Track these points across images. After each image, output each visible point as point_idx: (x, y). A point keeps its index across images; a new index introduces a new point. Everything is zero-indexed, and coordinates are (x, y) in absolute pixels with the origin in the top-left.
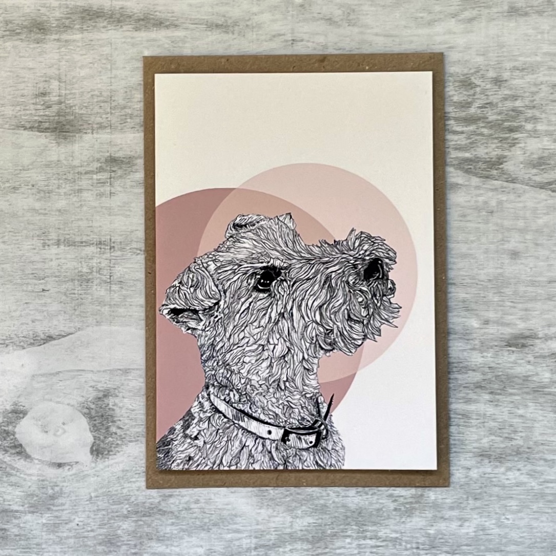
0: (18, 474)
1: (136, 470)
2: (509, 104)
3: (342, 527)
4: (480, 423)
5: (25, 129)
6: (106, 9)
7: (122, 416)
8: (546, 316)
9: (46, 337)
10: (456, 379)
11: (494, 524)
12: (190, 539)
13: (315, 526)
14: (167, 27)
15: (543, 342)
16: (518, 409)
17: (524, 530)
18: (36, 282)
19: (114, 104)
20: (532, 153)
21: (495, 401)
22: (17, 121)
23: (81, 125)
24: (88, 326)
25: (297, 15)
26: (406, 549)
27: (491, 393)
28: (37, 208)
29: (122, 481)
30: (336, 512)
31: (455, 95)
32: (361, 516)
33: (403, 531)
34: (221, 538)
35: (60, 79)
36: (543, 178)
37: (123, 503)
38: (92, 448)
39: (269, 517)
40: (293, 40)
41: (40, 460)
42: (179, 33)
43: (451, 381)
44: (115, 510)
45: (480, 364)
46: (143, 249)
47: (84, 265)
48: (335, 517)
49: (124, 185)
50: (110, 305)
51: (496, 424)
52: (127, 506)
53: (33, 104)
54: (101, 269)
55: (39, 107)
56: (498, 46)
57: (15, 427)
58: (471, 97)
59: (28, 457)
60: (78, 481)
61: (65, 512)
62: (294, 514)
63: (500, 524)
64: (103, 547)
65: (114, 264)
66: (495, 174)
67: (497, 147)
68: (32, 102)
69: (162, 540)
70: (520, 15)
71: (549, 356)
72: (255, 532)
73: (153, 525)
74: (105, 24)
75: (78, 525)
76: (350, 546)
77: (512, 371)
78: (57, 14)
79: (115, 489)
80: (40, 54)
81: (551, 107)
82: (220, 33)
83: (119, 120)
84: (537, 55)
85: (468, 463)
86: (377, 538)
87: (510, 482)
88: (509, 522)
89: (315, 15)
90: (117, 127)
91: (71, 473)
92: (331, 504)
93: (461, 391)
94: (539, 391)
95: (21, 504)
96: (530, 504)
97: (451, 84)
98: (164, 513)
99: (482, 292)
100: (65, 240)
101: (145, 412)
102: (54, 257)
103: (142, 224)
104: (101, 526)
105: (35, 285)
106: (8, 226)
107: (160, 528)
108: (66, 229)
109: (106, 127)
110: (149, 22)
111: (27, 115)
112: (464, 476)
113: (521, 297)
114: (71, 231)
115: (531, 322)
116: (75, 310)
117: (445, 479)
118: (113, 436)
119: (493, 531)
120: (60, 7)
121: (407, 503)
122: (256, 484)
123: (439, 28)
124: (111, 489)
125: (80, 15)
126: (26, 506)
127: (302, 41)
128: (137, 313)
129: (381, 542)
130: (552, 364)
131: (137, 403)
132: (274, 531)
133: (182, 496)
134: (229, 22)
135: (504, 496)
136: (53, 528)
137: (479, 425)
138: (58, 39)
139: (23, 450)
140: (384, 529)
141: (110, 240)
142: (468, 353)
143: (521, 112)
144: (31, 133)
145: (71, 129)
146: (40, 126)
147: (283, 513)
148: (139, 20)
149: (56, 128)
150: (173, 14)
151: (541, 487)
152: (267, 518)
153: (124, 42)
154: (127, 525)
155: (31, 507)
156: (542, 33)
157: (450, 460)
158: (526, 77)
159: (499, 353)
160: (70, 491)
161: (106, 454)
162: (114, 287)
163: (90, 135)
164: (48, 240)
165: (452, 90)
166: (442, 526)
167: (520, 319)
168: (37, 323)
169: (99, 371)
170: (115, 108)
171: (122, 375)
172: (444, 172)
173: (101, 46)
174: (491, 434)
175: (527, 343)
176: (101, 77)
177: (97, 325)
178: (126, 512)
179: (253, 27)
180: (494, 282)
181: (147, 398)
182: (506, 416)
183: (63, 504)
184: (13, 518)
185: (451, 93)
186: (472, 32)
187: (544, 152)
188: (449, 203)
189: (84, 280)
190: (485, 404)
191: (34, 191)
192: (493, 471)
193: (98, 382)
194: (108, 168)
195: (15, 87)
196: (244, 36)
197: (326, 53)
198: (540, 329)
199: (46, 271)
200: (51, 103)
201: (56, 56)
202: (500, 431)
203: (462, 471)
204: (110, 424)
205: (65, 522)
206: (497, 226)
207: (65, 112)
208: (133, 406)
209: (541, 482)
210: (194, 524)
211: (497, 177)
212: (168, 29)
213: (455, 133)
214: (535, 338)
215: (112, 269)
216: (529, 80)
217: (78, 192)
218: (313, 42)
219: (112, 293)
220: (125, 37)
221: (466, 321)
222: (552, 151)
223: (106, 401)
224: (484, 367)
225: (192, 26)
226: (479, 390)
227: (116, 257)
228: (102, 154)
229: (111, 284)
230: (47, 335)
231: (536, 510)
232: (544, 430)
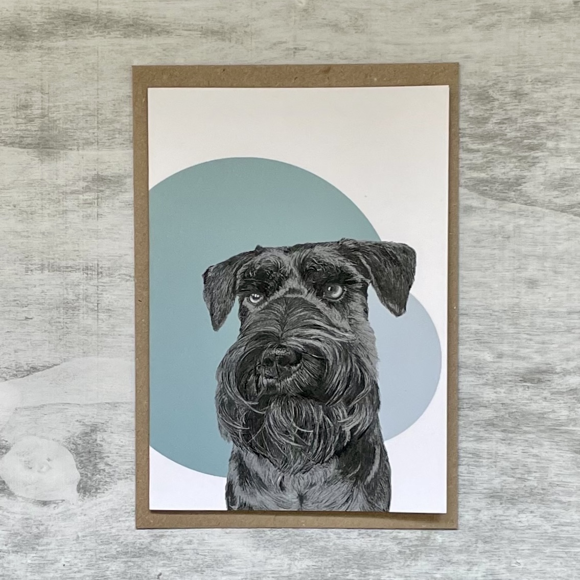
0: (1, 511)
1: (126, 509)
2: (530, 120)
3: (343, 570)
4: (491, 463)
5: (6, 144)
6: (92, 13)
7: (110, 452)
8: (564, 350)
9: (29, 368)
10: (466, 416)
11: (504, 568)
13: (314, 569)
14: (159, 34)
15: (560, 377)
16: (533, 448)
17: (536, 574)
18: (19, 309)
19: (101, 118)
20: (554, 174)
21: (508, 440)
24: (74, 357)
25: (301, 20)
27: (503, 431)
28: (19, 230)
29: (110, 520)
30: (336, 554)
31: (471, 109)
32: (364, 559)
33: (408, 575)
35: (42, 89)
37: (111, 543)
38: (78, 485)
39: (266, 560)
40: (296, 48)
41: (23, 498)
42: (171, 41)
43: (460, 418)
44: (104, 551)
45: (493, 400)
46: (133, 275)
47: (70, 292)
48: (336, 560)
49: (112, 206)
50: (98, 334)
51: (508, 464)
52: (116, 546)
53: (14, 117)
54: (88, 296)
55: (20, 120)
56: (518, 55)
58: (489, 112)
59: (11, 494)
60: (64, 520)
61: (51, 552)
62: (292, 556)
63: (510, 568)
65: (102, 291)
66: (512, 196)
67: (516, 167)
68: (13, 115)
70: (543, 21)
71: (567, 392)
72: (251, 574)
73: (143, 566)
74: (91, 29)
75: (64, 565)
77: (527, 408)
78: (39, 19)
79: (103, 528)
80: (21, 63)
81: (576, 123)
82: (216, 41)
83: (107, 136)
84: (561, 66)
85: (478, 505)
87: (520, 524)
88: (521, 567)
89: (320, 21)
90: (105, 143)
91: (57, 511)
92: (331, 546)
93: (472, 428)
94: (555, 430)
95: (5, 543)
96: (543, 548)
97: (465, 98)
98: (155, 554)
99: (496, 323)
100: (49, 265)
101: (134, 448)
102: (37, 283)
103: (132, 248)
104: (89, 566)
105: (18, 312)
107: (151, 569)
108: (51, 253)
109: (93, 143)
110: (139, 28)
111: (8, 129)
112: (474, 518)
113: (538, 329)
114: (56, 256)
115: (549, 356)
116: (60, 339)
118: (101, 473)
119: (504, 575)
120: (42, 11)
121: (411, 546)
123: (454, 36)
124: (98, 529)
125: (62, 20)
126: (10, 545)
127: (305, 49)
128: (126, 344)
130: (570, 401)
131: (127, 438)
132: (271, 574)
133: (174, 537)
134: (226, 27)
135: (516, 539)
136: (39, 568)
138: (40, 47)
139: (6, 487)
140: (389, 572)
141: (98, 265)
142: (479, 388)
143: (542, 129)
144: (12, 148)
145: (55, 144)
146: (21, 141)
147: (280, 555)
148: (128, 25)
149: (38, 144)
150: (164, 20)
151: (555, 530)
152: (264, 560)
153: (112, 50)
154: (115, 567)
155: (14, 546)
156: (568, 41)
158: (548, 90)
159: (514, 388)
160: (56, 531)
161: (94, 492)
162: (102, 316)
163: (75, 152)
164: (32, 264)
165: (467, 104)
166: (449, 570)
167: (536, 352)
168: (20, 353)
169: (86, 405)
170: (102, 122)
171: (110, 409)
173: (87, 54)
174: (503, 474)
175: (544, 378)
176: (87, 89)
177: (84, 356)
178: (115, 553)
179: (252, 34)
180: (510, 313)
181: (137, 433)
182: (519, 456)
183: (48, 544)
185: (466, 108)
186: (491, 40)
187: (565, 172)
188: (461, 227)
189: (69, 307)
190: (497, 442)
191: (16, 212)
192: (504, 513)
193: (85, 416)
194: (96, 188)
196: (242, 43)
197: (331, 63)
198: (558, 364)
199: (29, 297)
200: (33, 116)
201: (39, 65)
202: (512, 471)
203: (472, 513)
204: (98, 461)
205: (50, 562)
206: (514, 252)
207: (49, 127)
208: (122, 442)
209: (556, 525)
210: (186, 565)
211: (515, 199)
212: (159, 36)
213: (470, 151)
214: (552, 373)
215: (100, 296)
216: (551, 93)
217: (63, 213)
218: (317, 51)
219: (99, 321)
220: (113, 45)
221: (478, 355)
222: (576, 171)
223: (94, 437)
224: (496, 403)
225: (186, 33)
226: (491, 428)
227: (104, 283)
228: (88, 172)
229: (98, 312)
230: (30, 366)
231: (549, 554)
232: (559, 471)
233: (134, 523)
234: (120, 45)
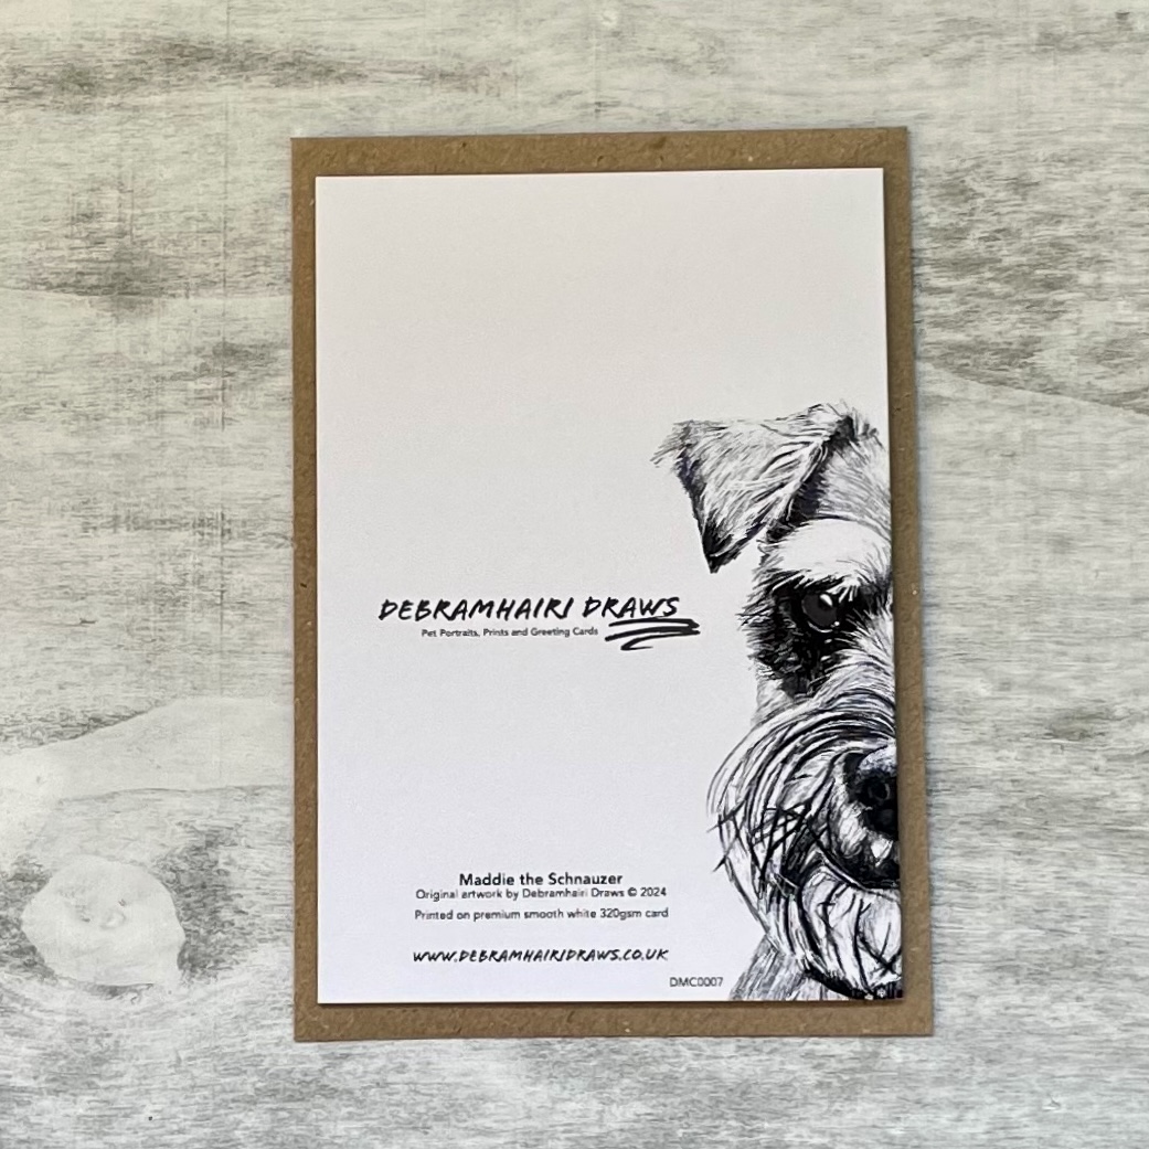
0: (27, 1009)
1: (274, 1002)
2: (1045, 232)
3: (707, 1123)
4: (995, 899)
5: (50, 287)
6: (217, 42)
7: (244, 886)
8: (1130, 672)
9: (86, 721)
10: (944, 806)
11: (1028, 1116)
13: (650, 1121)
14: (341, 79)
15: (1125, 726)
16: (1076, 868)
17: (1092, 1127)
18: (69, 604)
19: (232, 235)
20: (1095, 333)
21: (1027, 853)
23: (164, 280)
24: (174, 697)
25: (608, 52)
27: (1019, 835)
28: (71, 451)
29: (244, 1026)
30: (694, 1090)
31: (931, 213)
32: (747, 1100)
33: (836, 1131)
35: (121, 185)
36: (1117, 383)
37: (245, 1072)
38: (181, 955)
39: (554, 1102)
40: (599, 104)
41: (71, 981)
42: (365, 92)
43: (933, 810)
44: (228, 1088)
45: (995, 774)
46: (290, 534)
47: (169, 568)
48: (693, 1101)
49: (251, 403)
50: (221, 652)
51: (1028, 902)
52: (255, 1079)
53: (66, 237)
54: (202, 577)
55: (78, 243)
56: (1019, 112)
57: (21, 910)
58: (966, 218)
59: (47, 973)
60: (152, 1025)
61: (126, 1090)
62: (605, 1095)
63: (1041, 1114)
65: (231, 566)
66: (1017, 375)
67: (1022, 321)
68: (64, 232)
70: (1063, 50)
71: (1137, 756)
72: (524, 1134)
73: (309, 1119)
74: (215, 73)
75: (150, 1119)
77: (1060, 789)
78: (118, 54)
79: (229, 1042)
80: (81, 135)
81: (1133, 238)
82: (449, 91)
83: (242, 268)
84: (1098, 131)
85: (972, 986)
87: (1057, 1024)
88: (1060, 1111)
89: (644, 52)
90: (238, 282)
91: (137, 1007)
92: (683, 1073)
93: (955, 830)
94: (1118, 831)
95: (32, 1074)
96: (1103, 1071)
97: (923, 191)
98: (331, 1093)
99: (995, 622)
100: (128, 517)
101: (292, 878)
102: (105, 552)
103: (287, 483)
104: (202, 1120)
105: (66, 610)
106: (12, 488)
107: (324, 1125)
108: (132, 494)
109: (215, 283)
110: (304, 70)
111: (54, 259)
112: (964, 1013)
113: (1076, 632)
114: (143, 499)
115: (1099, 685)
116: (149, 662)
117: (921, 1020)
118: (225, 929)
119: (1027, 1129)
120: (123, 40)
121: (843, 1071)
122: (524, 1032)
123: (896, 78)
124: (219, 1043)
125: (163, 56)
126: (43, 1078)
127: (616, 104)
128: (275, 671)
130: (1144, 773)
131: (278, 858)
132: (564, 1132)
133: (371, 1057)
135: (1050, 1055)
136: (99, 1125)
137: (994, 903)
138: (119, 105)
139: (37, 960)
140: (796, 1127)
141: (223, 516)
142: (968, 750)
143: (1069, 249)
144: (62, 296)
145: (144, 287)
146: (80, 282)
147: (582, 1093)
148: (285, 65)
149: (111, 286)
150: (352, 53)
151: (1125, 1035)
152: (549, 1105)
153: (254, 111)
154: (255, 1120)
155: (54, 1080)
156: (1110, 86)
157: (932, 979)
158: (1077, 176)
159: (1035, 749)
160: (135, 1047)
161: (211, 968)
162: (230, 615)
163: (181, 301)
164: (95, 517)
165: (925, 204)
166: (918, 1120)
167: (1075, 678)
168: (69, 690)
169: (196, 792)
170: (235, 243)
171: (245, 799)
172: (912, 372)
173: (206, 118)
174: (1019, 922)
175: (1092, 728)
176: (206, 182)
177: (193, 695)
178: (251, 1093)
179: (517, 78)
180: (1021, 601)
181: (297, 847)
182: (1049, 885)
183: (119, 1075)
184: (15, 1105)
185: (923, 211)
186: (965, 84)
187: (1117, 330)
188: (923, 436)
189: (167, 600)
190: (1006, 858)
191: (67, 415)
192: (1025, 1001)
193: (196, 814)
194: (219, 368)
195: (32, 201)
196: (498, 95)
197: (666, 130)
198: (1118, 700)
199: (89, 581)
200: (102, 234)
201: (115, 140)
202: (1037, 916)
203: (960, 1001)
204: (221, 903)
205: (123, 1112)
206: (1024, 483)
207: (132, 254)
208: (267, 865)
209: (1127, 1025)
210: (394, 1116)
211: (1022, 384)
212: (343, 82)
213: (933, 291)
214: (1107, 719)
215: (226, 576)
216: (1084, 182)
217: (157, 418)
218: (640, 108)
219: (226, 627)
220: (255, 100)
221: (963, 684)
222: (1136, 327)
223: (212, 856)
225: (393, 77)
226: (993, 830)
227: (234, 551)
228: (205, 339)
229: (223, 608)
230: (90, 715)
231: (1116, 1085)
232: (1129, 914)
233: (290, 1030)
234: (270, 101)
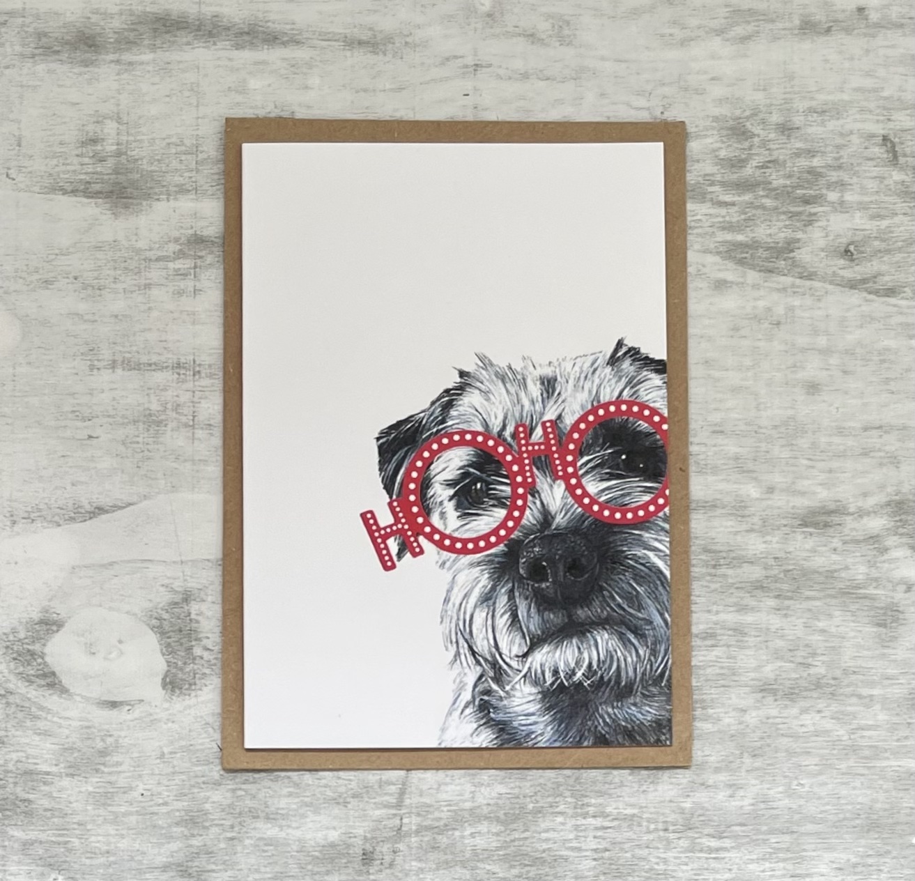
0: (50, 717)
2: (804, 163)
3: (550, 799)
4: (760, 643)
5: (65, 192)
6: (191, 17)
7: (210, 631)
8: (859, 481)
9: (93, 509)
11: (781, 793)
12: (317, 818)
13: (509, 798)
14: (285, 44)
15: (856, 519)
16: (819, 620)
17: (826, 800)
18: (79, 424)
19: (201, 157)
20: (837, 236)
21: (784, 609)
22: (52, 181)
24: (158, 493)
26: (649, 832)
27: (778, 597)
28: (80, 312)
32: (580, 783)
33: (644, 805)
34: (365, 816)
35: (120, 119)
36: (855, 272)
37: (212, 763)
38: (164, 680)
39: (439, 786)
40: (477, 65)
41: (83, 697)
44: (199, 775)
45: (761, 553)
47: (153, 399)
49: (216, 278)
50: (193, 461)
51: (784, 644)
52: (219, 767)
53: (78, 156)
54: (178, 405)
55: (86, 160)
57: (45, 645)
58: (746, 152)
59: (64, 691)
60: (143, 729)
61: (123, 775)
62: (476, 781)
63: (791, 792)
64: (183, 829)
65: (200, 398)
66: (782, 266)
67: (786, 227)
68: (77, 152)
69: (274, 819)
70: (817, 33)
71: (865, 540)
72: (417, 807)
73: (260, 796)
74: (190, 39)
75: (142, 795)
76: (562, 827)
77: (810, 563)
79: (200, 741)
80: (89, 82)
82: (365, 54)
83: (209, 181)
84: (843, 91)
85: (743, 704)
86: (605, 815)
87: (806, 730)
88: (804, 790)
89: (510, 29)
90: (207, 190)
91: (132, 716)
94: (850, 593)
95: (54, 763)
96: (836, 762)
99: (764, 444)
100: (123, 361)
102: (106, 387)
104: (180, 796)
105: (77, 429)
106: (36, 339)
107: (271, 801)
108: (127, 344)
109: (189, 191)
110: (257, 37)
111: (69, 172)
112: (737, 722)
113: (822, 452)
114: (135, 348)
115: (838, 489)
116: (138, 467)
118: (197, 662)
119: (781, 802)
123: (697, 50)
124: (193, 742)
125: (150, 26)
126: (62, 765)
127: (490, 66)
129: (609, 821)
130: (869, 553)
132: (446, 806)
134: (379, 37)
135: (798, 750)
136: (104, 799)
138: (118, 61)
139: (57, 681)
140: (616, 801)
141: (194, 361)
142: (742, 536)
143: (820, 175)
144: (74, 199)
145: (135, 193)
146: (88, 189)
148: (242, 33)
149: (112, 192)
151: (852, 737)
152: (436, 787)
153: (219, 66)
154: (219, 796)
155: (69, 767)
158: (827, 123)
159: (791, 535)
160: (131, 745)
161: (186, 689)
162: (200, 433)
163: (164, 204)
164: (98, 360)
166: (701, 797)
167: (821, 484)
168: (80, 486)
169: (174, 562)
170: (204, 162)
171: (211, 568)
173: (183, 71)
174: (777, 658)
175: (832, 521)
176: (183, 117)
177: (173, 492)
179: (416, 46)
180: (783, 429)
182: (799, 632)
183: (118, 764)
184: (41, 784)
189: (153, 421)
190: (768, 613)
191: (78, 286)
192: (780, 713)
193: (175, 579)
194: (192, 253)
195: (51, 130)
198: (852, 501)
199: (94, 407)
200: (105, 154)
201: (116, 86)
202: (791, 654)
203: (733, 714)
204: (193, 643)
205: (122, 790)
206: (787, 344)
207: (127, 169)
209: (853, 729)
210: (322, 795)
211: (785, 271)
212: (285, 47)
213: (722, 204)
214: (844, 514)
215: (196, 405)
217: (145, 289)
219: (195, 441)
220: (219, 59)
221: (740, 489)
223: (187, 609)
224: (766, 558)
226: (759, 593)
227: (203, 387)
228: (183, 231)
229: (194, 429)
230: (95, 505)
231: (844, 771)
232: (858, 652)
234: (230, 60)
